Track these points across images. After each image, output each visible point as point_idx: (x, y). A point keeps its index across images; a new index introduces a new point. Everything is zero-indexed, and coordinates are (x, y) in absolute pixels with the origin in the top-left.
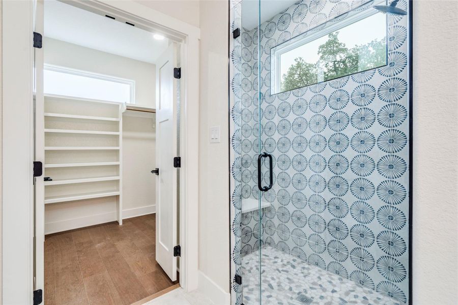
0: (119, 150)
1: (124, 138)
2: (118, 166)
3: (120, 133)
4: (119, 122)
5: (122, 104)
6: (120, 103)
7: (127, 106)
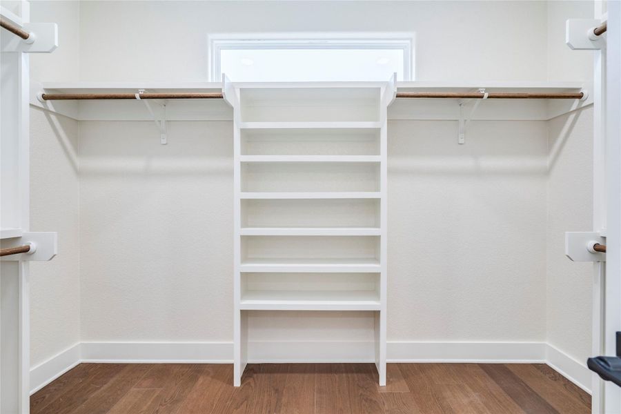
0: (379, 200)
1: (390, 171)
2: (375, 240)
3: (382, 158)
4: (379, 130)
5: (387, 84)
6: (382, 83)
7: (398, 89)
